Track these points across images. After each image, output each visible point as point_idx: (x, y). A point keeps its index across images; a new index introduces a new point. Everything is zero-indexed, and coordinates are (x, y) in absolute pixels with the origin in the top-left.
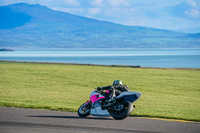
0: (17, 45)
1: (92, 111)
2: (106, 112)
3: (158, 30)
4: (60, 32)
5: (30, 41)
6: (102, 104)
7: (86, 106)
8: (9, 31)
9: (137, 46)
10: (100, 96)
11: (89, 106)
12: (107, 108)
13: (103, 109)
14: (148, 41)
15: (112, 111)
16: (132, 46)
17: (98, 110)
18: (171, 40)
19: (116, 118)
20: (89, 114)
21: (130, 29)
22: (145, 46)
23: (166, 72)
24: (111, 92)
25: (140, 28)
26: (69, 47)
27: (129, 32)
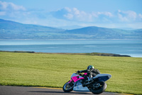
3: (46, 27)
6: (82, 83)
7: (70, 84)
9: (32, 38)
10: (80, 77)
11: (71, 84)
12: (87, 86)
13: (84, 86)
14: (40, 34)
15: (90, 87)
16: (29, 38)
17: (80, 87)
18: (55, 34)
20: (72, 90)
21: (28, 26)
22: (38, 38)
23: (51, 56)
25: (34, 26)
27: (26, 28)
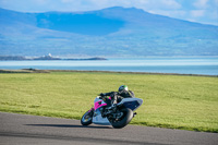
0: (110, 53)
1: (94, 119)
2: (106, 120)
4: (158, 38)
5: (124, 49)
6: (102, 112)
7: (89, 114)
8: (102, 38)
11: (91, 114)
12: (107, 116)
13: (104, 116)
15: (112, 119)
17: (98, 118)
19: (115, 127)
20: (90, 122)
24: (113, 98)
26: (168, 55)
